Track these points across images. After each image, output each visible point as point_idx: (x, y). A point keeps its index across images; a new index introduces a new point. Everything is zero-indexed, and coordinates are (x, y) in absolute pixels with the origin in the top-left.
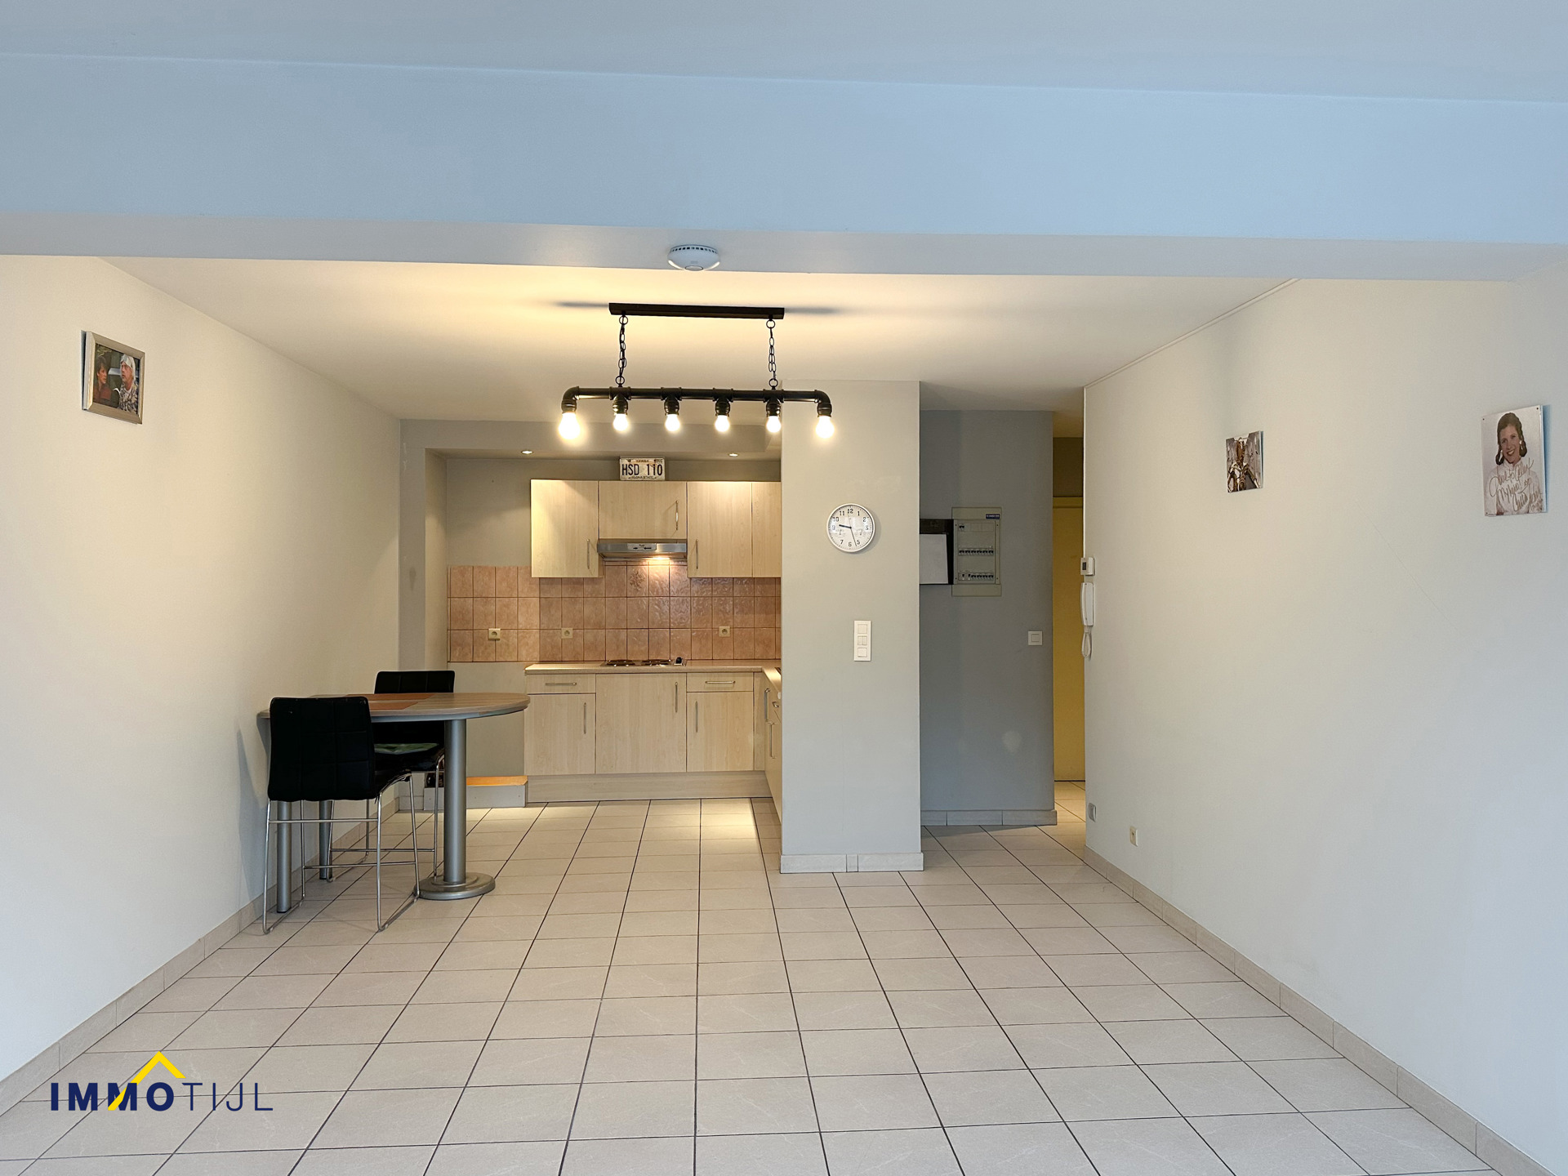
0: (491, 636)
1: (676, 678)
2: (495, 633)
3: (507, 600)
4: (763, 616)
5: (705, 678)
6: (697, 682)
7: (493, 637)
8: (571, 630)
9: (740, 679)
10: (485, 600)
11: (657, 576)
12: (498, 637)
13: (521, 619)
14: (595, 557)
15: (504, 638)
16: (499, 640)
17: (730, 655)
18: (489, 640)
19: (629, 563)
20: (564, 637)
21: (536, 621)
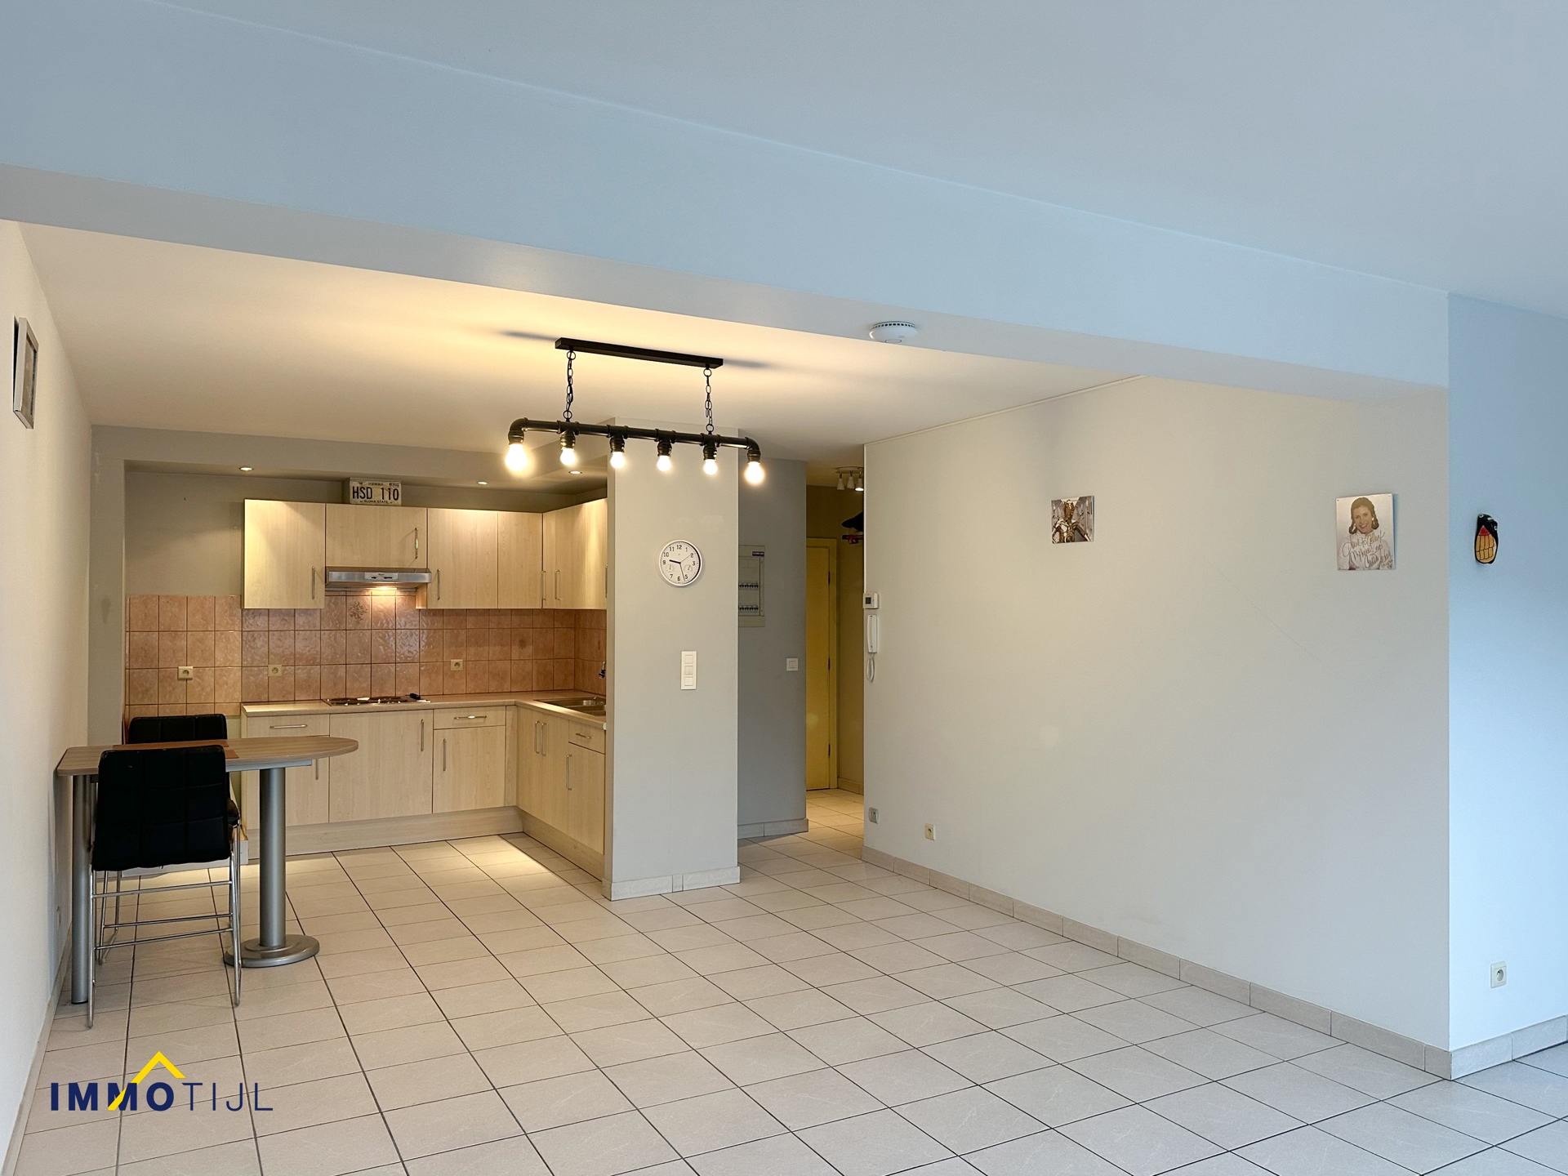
0: (181, 675)
1: (422, 715)
2: (186, 672)
3: (201, 634)
4: (498, 648)
5: (454, 713)
6: (445, 719)
7: (185, 676)
8: (279, 667)
9: (491, 714)
10: (173, 634)
11: (381, 607)
12: (191, 675)
13: (219, 655)
14: (321, 587)
15: (199, 677)
16: (191, 679)
17: (462, 689)
18: (179, 679)
19: (348, 594)
20: (271, 674)
21: (238, 656)
